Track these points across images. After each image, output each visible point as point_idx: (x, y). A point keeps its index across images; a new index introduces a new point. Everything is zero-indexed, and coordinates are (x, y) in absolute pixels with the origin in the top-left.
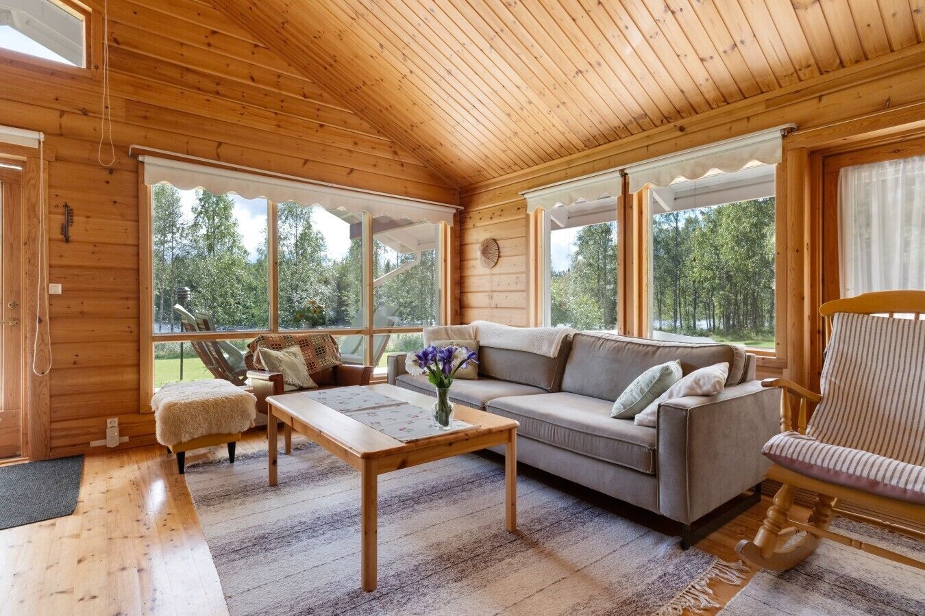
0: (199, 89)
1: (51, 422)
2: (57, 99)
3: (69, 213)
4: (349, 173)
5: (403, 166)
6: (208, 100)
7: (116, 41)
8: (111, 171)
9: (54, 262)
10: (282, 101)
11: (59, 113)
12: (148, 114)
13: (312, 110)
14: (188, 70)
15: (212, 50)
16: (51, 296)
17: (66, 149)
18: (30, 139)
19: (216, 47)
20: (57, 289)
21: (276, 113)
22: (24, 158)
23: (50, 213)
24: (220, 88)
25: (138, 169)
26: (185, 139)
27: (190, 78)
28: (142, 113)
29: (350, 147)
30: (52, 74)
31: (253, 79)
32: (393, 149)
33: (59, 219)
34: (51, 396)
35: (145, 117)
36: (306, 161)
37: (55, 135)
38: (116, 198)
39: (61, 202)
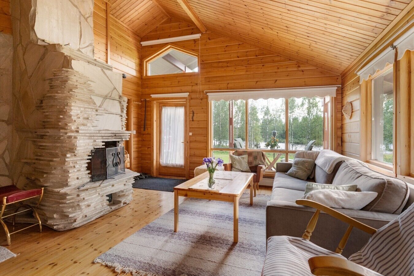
0: (222, 67)
1: (190, 170)
2: (191, 83)
3: (193, 113)
4: (275, 82)
5: (303, 72)
6: (225, 70)
7: (203, 61)
8: (202, 99)
9: (190, 127)
10: (248, 61)
11: (191, 86)
12: (210, 80)
13: (259, 60)
14: (219, 62)
15: (226, 52)
16: (190, 136)
17: (194, 96)
18: (186, 95)
19: (228, 51)
20: (191, 134)
21: (246, 67)
22: (185, 100)
23: (190, 114)
24: (228, 65)
25: (207, 98)
26: (218, 85)
27: (220, 64)
28: (208, 80)
29: (276, 70)
30: (190, 76)
31: (238, 57)
32: (297, 65)
33: (191, 115)
34: (190, 163)
35: (209, 81)
36: (257, 82)
37: (191, 92)
38: (203, 107)
39: (191, 110)
